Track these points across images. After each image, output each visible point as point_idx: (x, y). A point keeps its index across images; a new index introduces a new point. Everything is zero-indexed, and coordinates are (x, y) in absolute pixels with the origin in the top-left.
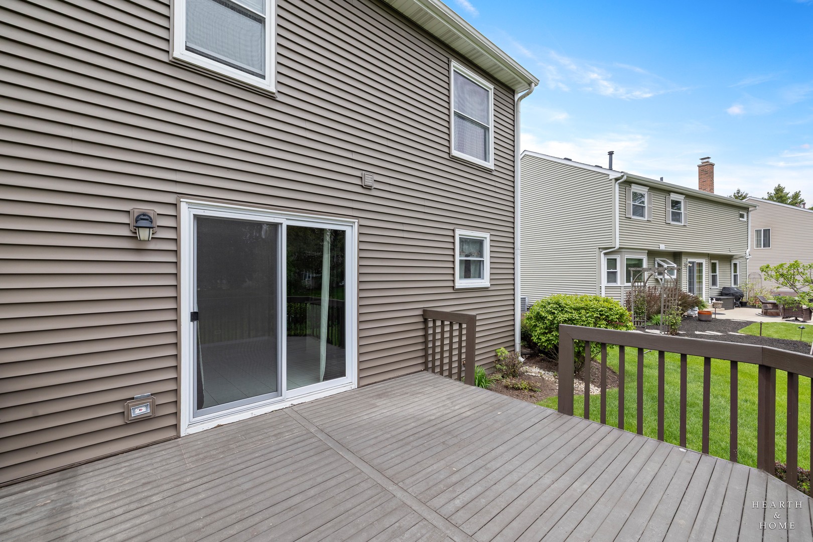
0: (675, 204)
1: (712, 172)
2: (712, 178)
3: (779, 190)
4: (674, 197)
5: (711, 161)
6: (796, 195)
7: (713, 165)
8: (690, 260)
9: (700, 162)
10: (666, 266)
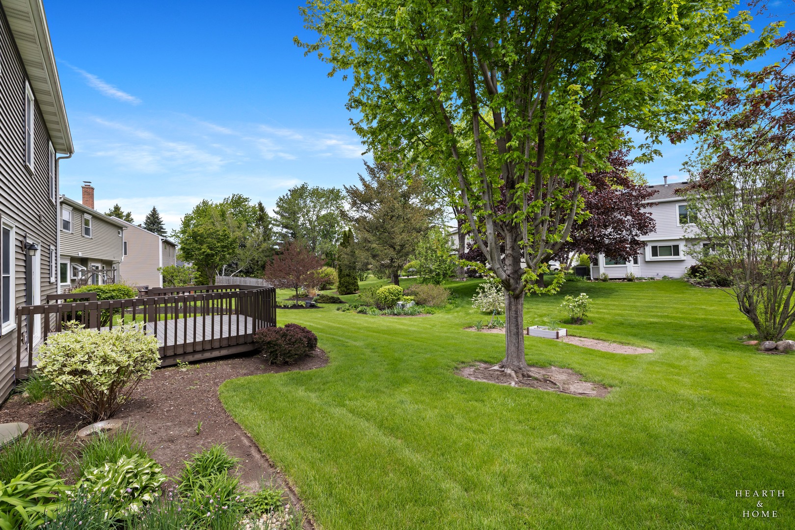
0: (87, 222)
1: (93, 194)
2: (93, 201)
3: (117, 208)
4: (87, 216)
5: (92, 185)
6: (129, 215)
7: (93, 189)
8: (93, 264)
9: (83, 184)
10: (80, 269)
